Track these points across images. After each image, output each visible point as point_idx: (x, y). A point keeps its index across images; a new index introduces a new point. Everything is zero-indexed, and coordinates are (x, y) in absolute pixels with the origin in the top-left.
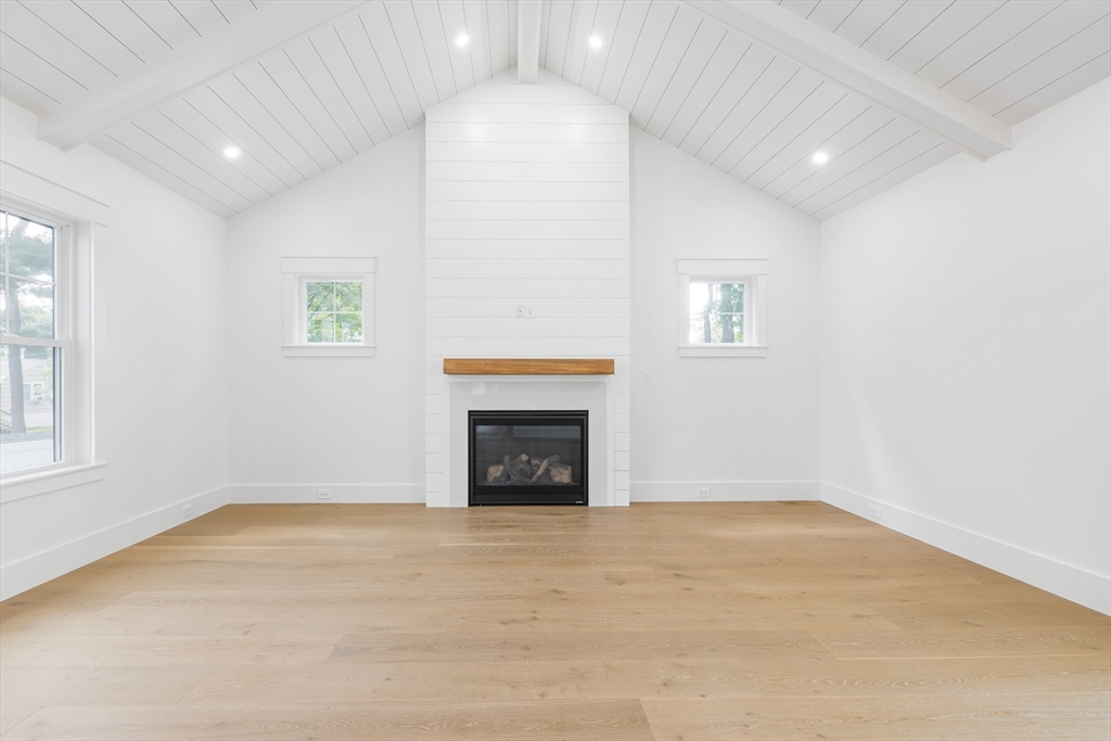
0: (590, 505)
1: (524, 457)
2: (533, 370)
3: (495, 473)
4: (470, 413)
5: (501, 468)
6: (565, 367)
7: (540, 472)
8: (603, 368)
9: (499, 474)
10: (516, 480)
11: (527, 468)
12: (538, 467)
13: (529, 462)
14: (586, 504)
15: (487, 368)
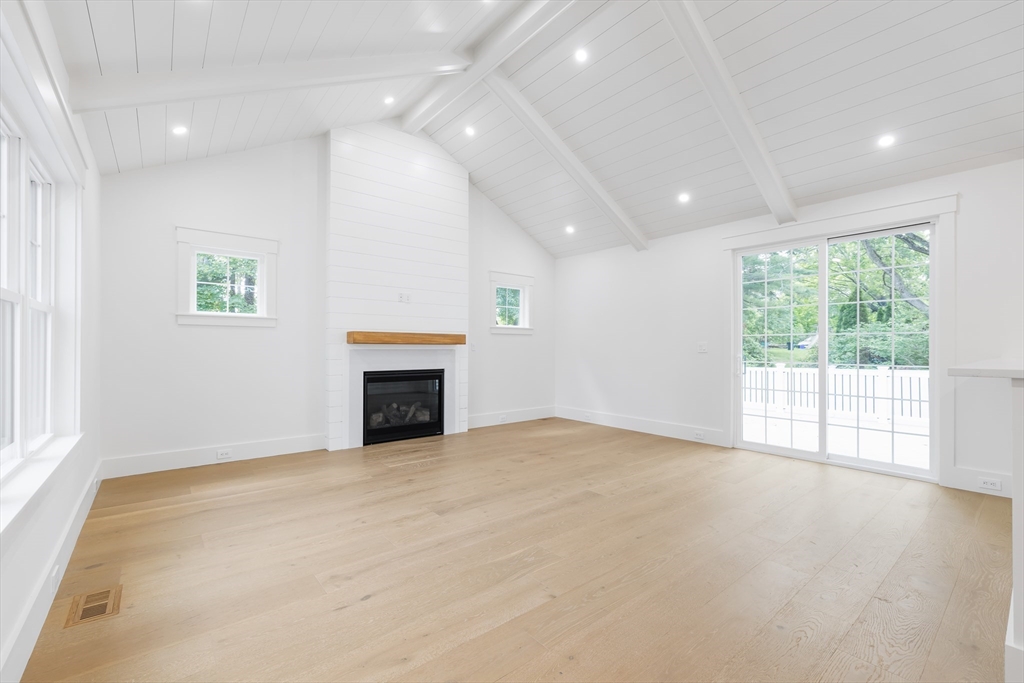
0: (445, 433)
1: (395, 406)
2: (417, 341)
3: (377, 419)
4: (365, 373)
5: (381, 415)
6: (437, 339)
7: (410, 415)
8: (459, 340)
9: (380, 419)
10: (394, 422)
11: (398, 413)
12: (407, 412)
13: (398, 409)
14: (442, 433)
15: (387, 339)
